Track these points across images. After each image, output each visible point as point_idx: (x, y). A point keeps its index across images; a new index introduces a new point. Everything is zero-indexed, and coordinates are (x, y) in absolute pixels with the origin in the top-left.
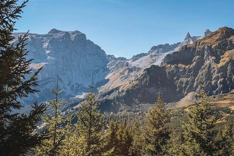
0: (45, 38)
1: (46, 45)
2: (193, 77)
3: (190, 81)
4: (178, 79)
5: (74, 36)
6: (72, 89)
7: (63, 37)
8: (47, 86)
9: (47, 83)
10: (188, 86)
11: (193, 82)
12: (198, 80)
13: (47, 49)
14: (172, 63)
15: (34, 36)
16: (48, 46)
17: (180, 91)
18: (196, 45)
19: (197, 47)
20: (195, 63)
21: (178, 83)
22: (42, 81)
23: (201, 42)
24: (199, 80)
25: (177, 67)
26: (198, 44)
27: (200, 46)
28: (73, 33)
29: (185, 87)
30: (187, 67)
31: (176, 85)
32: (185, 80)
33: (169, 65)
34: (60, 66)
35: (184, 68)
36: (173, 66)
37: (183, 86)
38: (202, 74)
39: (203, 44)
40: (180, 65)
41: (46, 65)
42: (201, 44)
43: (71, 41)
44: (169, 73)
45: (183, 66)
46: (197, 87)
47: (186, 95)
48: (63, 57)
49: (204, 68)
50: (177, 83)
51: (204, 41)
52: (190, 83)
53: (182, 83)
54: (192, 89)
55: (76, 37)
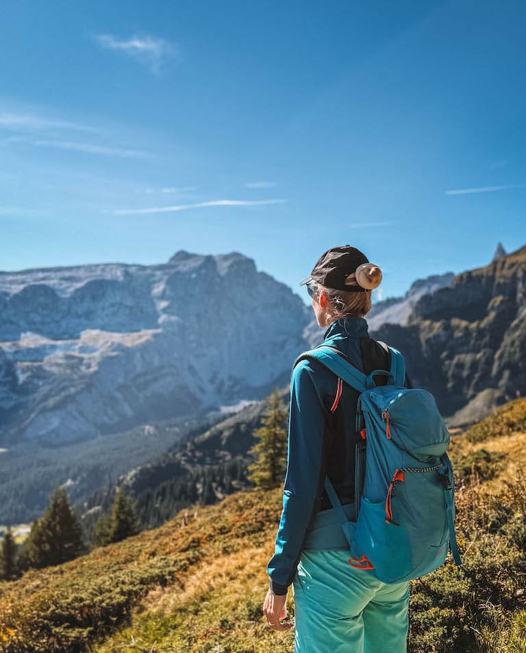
0: (158, 273)
1: (158, 289)
2: (488, 351)
3: (483, 360)
4: (450, 357)
5: (227, 264)
6: (219, 390)
7: (200, 267)
8: (156, 387)
9: (156, 379)
10: (477, 375)
11: (489, 362)
12: (501, 357)
13: (163, 297)
14: (434, 317)
15: (132, 270)
16: (164, 291)
17: (458, 389)
18: (495, 269)
19: (498, 274)
20: (492, 315)
21: (450, 366)
22: (145, 374)
23: (509, 262)
24: (505, 359)
25: (447, 327)
26: (499, 266)
27: (505, 272)
28: (226, 258)
29: (470, 377)
30: (474, 325)
31: (447, 372)
32: (467, 358)
33: (427, 323)
34: (192, 337)
35: (467, 328)
36: (437, 325)
37: (465, 373)
38: (513, 343)
39: (512, 265)
40: (455, 322)
41: (155, 336)
42: (507, 266)
43: (219, 276)
44: (428, 341)
45: (464, 323)
46: (500, 375)
47: (473, 397)
48: (198, 316)
49: (517, 327)
50: (449, 368)
51: (514, 260)
52: (481, 367)
53: (460, 366)
54: (486, 381)
55: (231, 267)
